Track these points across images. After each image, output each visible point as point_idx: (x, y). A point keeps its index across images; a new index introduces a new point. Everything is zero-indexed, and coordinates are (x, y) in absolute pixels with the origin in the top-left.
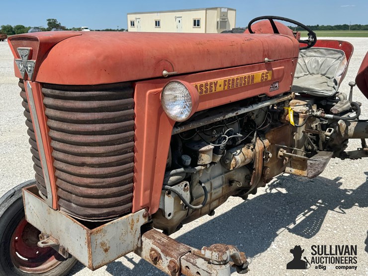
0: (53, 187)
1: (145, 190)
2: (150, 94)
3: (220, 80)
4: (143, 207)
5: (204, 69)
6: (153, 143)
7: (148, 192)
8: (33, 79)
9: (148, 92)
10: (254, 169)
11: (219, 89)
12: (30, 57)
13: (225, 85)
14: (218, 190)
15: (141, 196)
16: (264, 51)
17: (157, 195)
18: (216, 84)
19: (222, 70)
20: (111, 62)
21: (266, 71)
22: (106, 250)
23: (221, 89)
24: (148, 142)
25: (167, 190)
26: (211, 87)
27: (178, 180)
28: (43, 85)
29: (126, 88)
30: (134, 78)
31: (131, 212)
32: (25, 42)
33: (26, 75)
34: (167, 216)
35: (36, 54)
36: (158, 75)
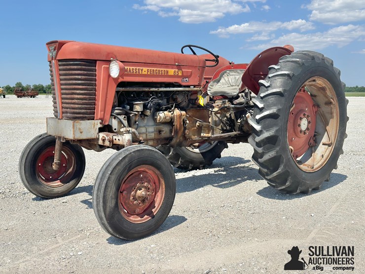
0: (61, 107)
1: (101, 111)
2: (104, 67)
3: (145, 69)
4: (100, 119)
5: (134, 61)
6: (106, 90)
7: (103, 113)
8: (55, 59)
9: (103, 66)
10: (174, 125)
11: (144, 73)
12: (55, 50)
13: (148, 72)
14: (151, 134)
15: (99, 113)
16: (175, 59)
17: (108, 116)
18: (142, 70)
19: (146, 64)
20: (86, 50)
21: (177, 70)
22: (81, 133)
23: (146, 73)
24: (103, 89)
25: (113, 115)
26: (139, 71)
27: (120, 112)
28: (59, 61)
29: (93, 62)
30: (96, 59)
31: (94, 119)
32: (53, 44)
33: (52, 58)
34: (114, 130)
35: (57, 48)
36: (108, 59)
